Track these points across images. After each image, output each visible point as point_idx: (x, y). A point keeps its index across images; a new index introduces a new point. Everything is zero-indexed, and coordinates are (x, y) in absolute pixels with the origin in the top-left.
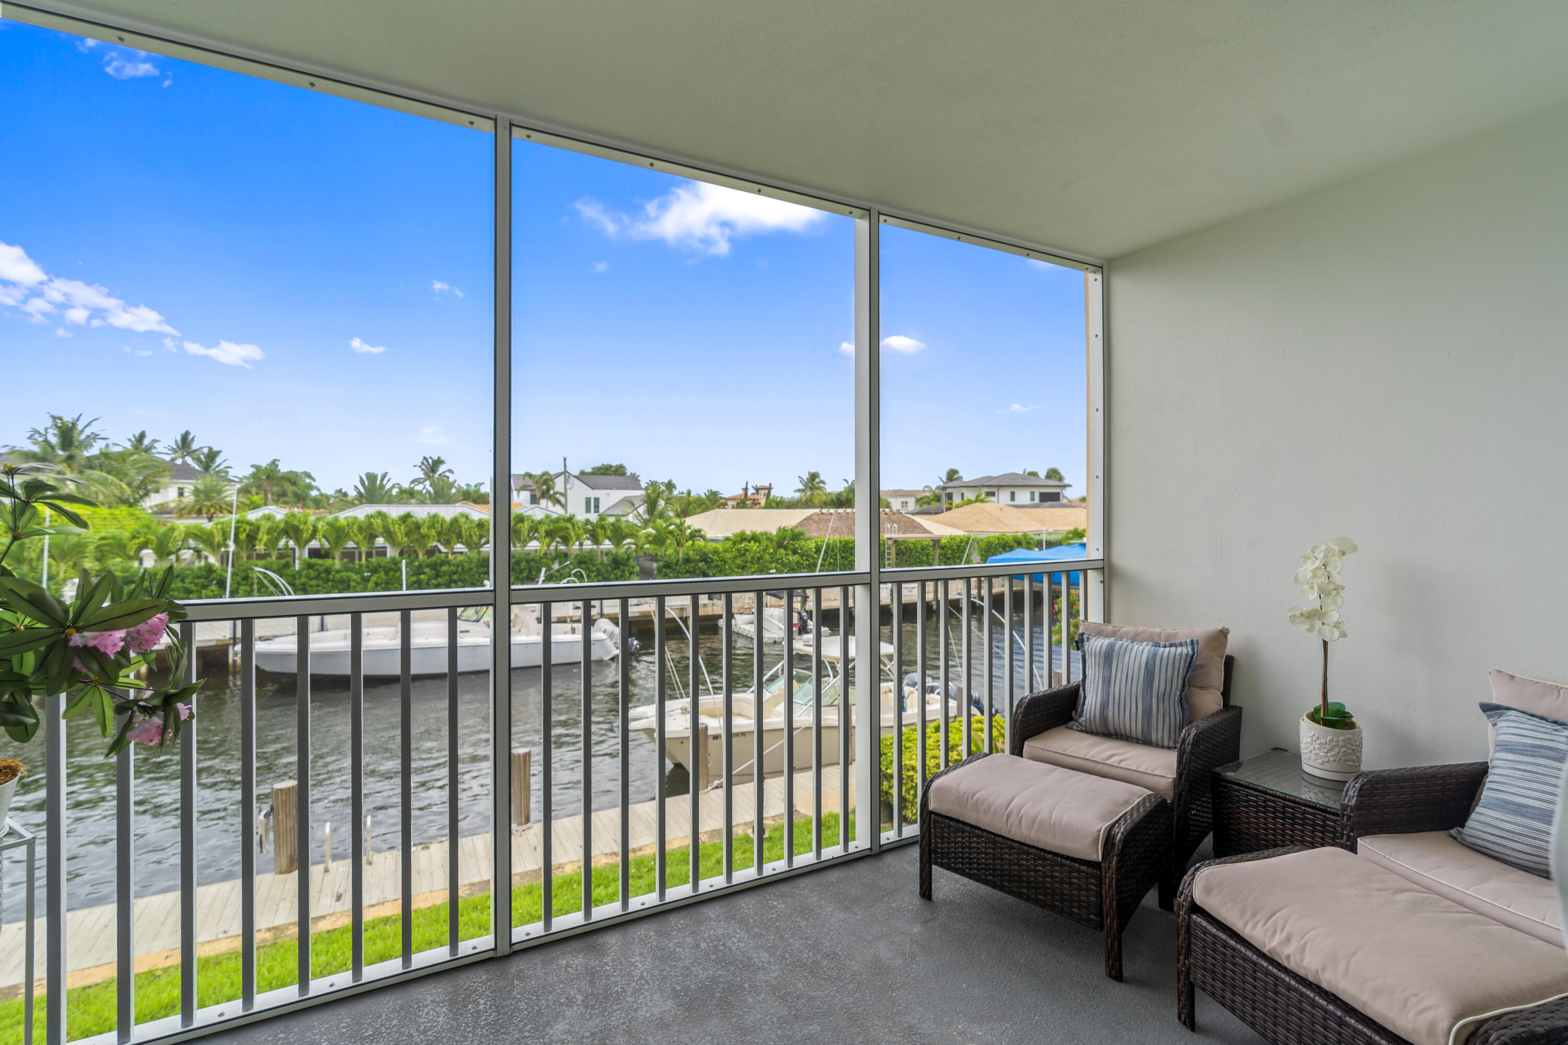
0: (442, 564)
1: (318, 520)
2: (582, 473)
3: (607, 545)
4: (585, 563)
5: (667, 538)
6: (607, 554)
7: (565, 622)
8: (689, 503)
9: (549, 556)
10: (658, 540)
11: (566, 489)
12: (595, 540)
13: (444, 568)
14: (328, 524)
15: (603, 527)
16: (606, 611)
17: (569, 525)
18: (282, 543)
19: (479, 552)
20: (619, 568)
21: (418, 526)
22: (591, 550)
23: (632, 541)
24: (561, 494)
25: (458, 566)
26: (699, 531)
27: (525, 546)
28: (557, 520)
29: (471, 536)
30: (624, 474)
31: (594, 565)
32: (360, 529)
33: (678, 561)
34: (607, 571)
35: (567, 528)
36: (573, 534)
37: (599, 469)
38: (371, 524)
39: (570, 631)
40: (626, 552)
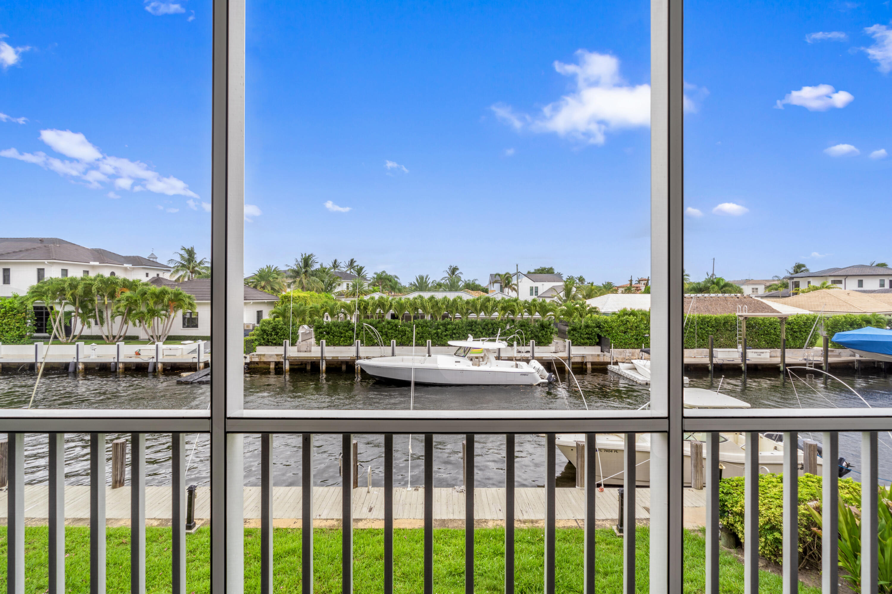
0: (448, 324)
1: (393, 299)
2: (529, 273)
3: (537, 316)
4: (524, 326)
5: (574, 312)
6: (536, 321)
7: (512, 360)
8: (592, 290)
9: (504, 322)
10: (569, 313)
11: (518, 282)
12: (530, 312)
13: (449, 326)
14: (396, 302)
15: (535, 305)
16: (536, 355)
17: (515, 304)
18: (378, 311)
19: (467, 318)
20: (544, 330)
21: (437, 303)
22: (528, 319)
23: (552, 313)
24: (516, 285)
25: (456, 325)
26: (595, 308)
27: (491, 315)
28: (509, 301)
29: (462, 309)
30: (553, 273)
31: (529, 328)
32: (411, 304)
33: (581, 326)
34: (537, 331)
35: (514, 306)
36: (517, 309)
37: (538, 270)
38: (416, 302)
39: (515, 366)
40: (548, 320)
